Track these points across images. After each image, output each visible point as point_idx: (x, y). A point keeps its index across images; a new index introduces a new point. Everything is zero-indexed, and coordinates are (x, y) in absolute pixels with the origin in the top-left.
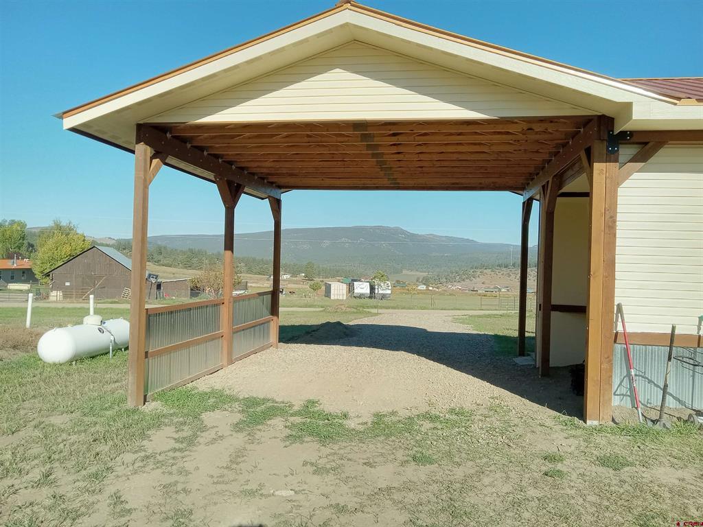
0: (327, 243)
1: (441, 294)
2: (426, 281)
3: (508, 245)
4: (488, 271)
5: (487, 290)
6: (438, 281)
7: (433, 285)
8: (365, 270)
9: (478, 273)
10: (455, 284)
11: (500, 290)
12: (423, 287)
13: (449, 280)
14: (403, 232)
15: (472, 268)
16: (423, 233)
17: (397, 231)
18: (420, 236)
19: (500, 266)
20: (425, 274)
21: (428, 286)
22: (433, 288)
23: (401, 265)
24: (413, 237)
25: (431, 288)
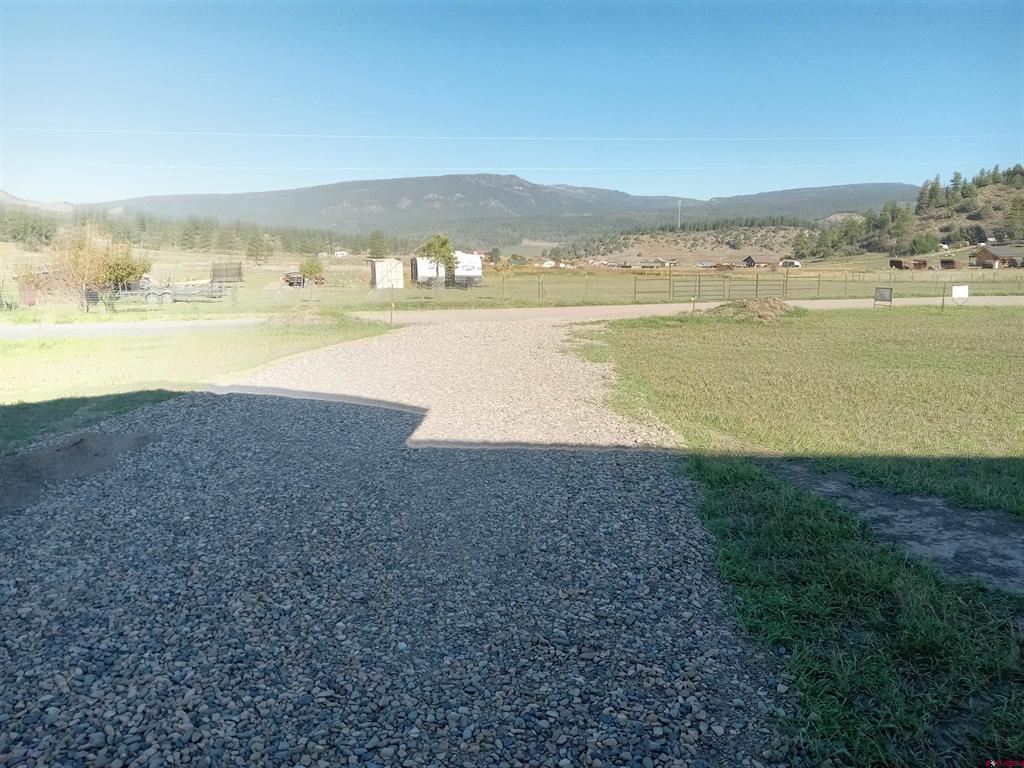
0: (405, 203)
1: (575, 273)
2: (555, 255)
3: (675, 199)
4: (645, 237)
5: (644, 265)
6: (574, 253)
7: (567, 260)
8: (467, 241)
9: (632, 241)
10: (599, 257)
11: (663, 264)
12: (549, 264)
13: (589, 252)
14: (520, 182)
15: (622, 233)
16: (550, 184)
17: (512, 180)
18: (547, 188)
19: (662, 229)
20: (555, 245)
21: (558, 261)
22: (566, 264)
23: (519, 232)
24: (534, 189)
25: (562, 265)
